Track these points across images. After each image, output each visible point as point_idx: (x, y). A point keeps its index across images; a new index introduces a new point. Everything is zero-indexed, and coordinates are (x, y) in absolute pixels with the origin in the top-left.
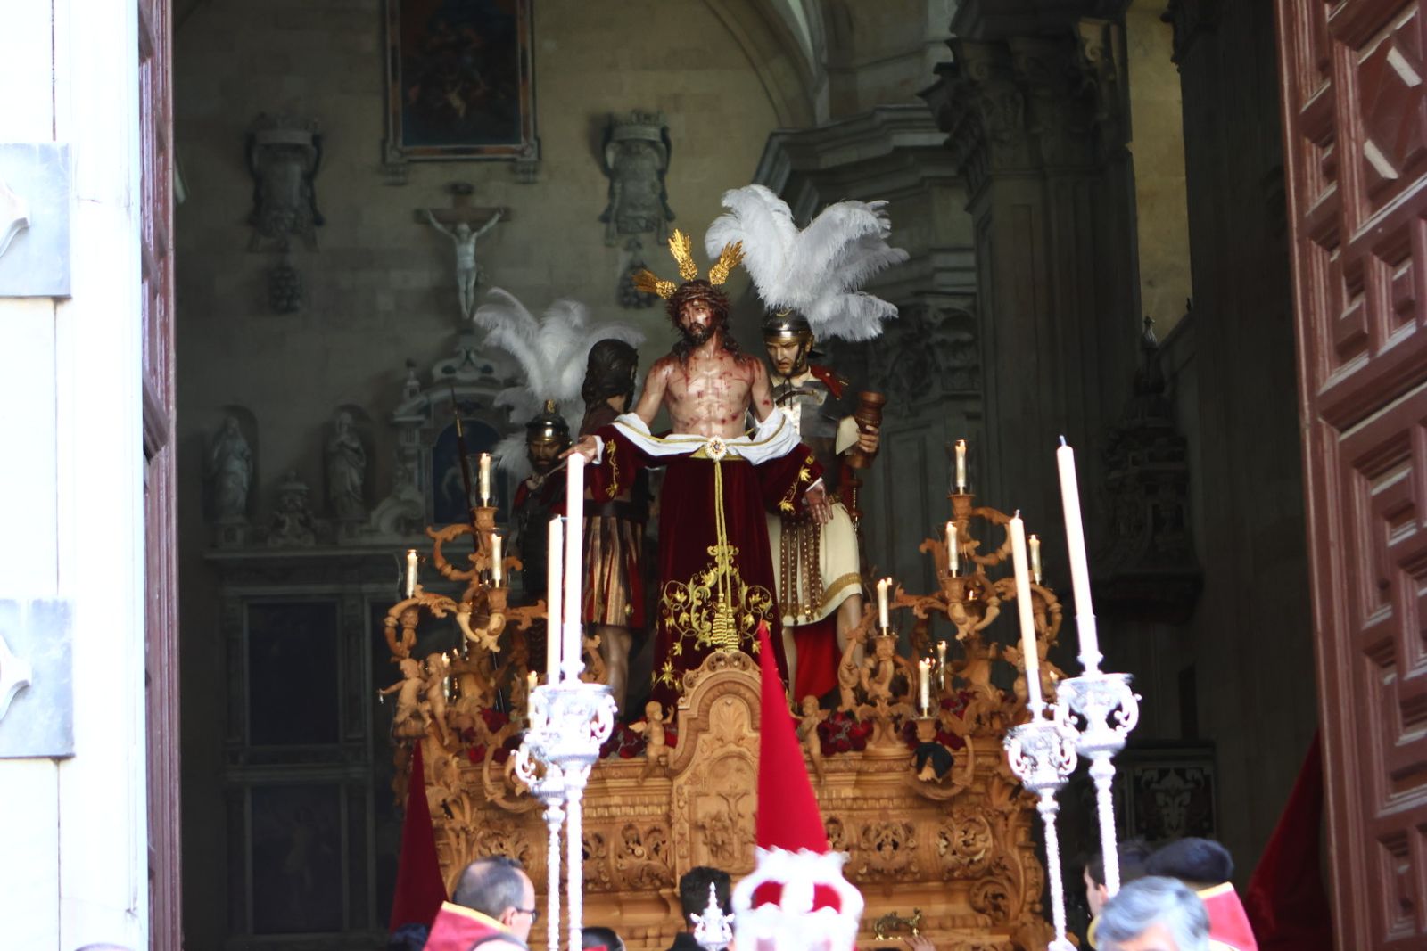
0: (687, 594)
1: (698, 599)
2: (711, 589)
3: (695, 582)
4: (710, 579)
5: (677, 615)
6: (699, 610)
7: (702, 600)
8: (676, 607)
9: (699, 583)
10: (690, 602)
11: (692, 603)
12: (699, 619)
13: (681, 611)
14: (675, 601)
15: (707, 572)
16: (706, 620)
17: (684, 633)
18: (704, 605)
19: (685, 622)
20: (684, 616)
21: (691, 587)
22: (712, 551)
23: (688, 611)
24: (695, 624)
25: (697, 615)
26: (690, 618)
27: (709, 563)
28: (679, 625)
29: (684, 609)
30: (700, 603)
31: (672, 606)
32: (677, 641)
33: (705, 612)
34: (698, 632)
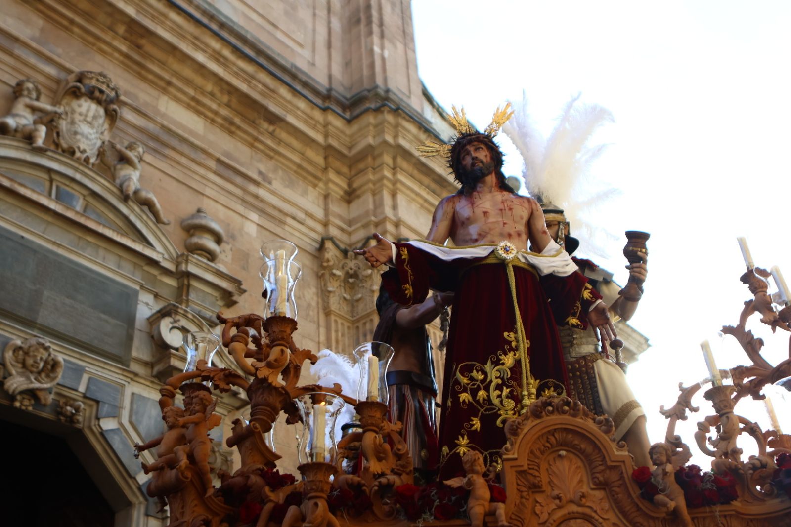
0: (485, 373)
1: (497, 378)
2: (511, 369)
3: (493, 363)
4: (509, 360)
5: (474, 393)
6: (499, 387)
7: (502, 379)
8: (474, 385)
9: (497, 362)
10: (489, 379)
11: (491, 382)
12: (499, 396)
13: (479, 389)
14: (472, 379)
15: (506, 354)
16: (507, 397)
17: (482, 410)
18: (504, 384)
19: (484, 399)
20: (482, 393)
21: (488, 367)
22: (508, 336)
23: (487, 389)
24: (496, 401)
25: (498, 392)
26: (489, 396)
27: (505, 347)
28: (478, 402)
29: (482, 387)
30: (500, 381)
31: (468, 384)
32: (476, 417)
33: (506, 391)
34: (499, 410)
